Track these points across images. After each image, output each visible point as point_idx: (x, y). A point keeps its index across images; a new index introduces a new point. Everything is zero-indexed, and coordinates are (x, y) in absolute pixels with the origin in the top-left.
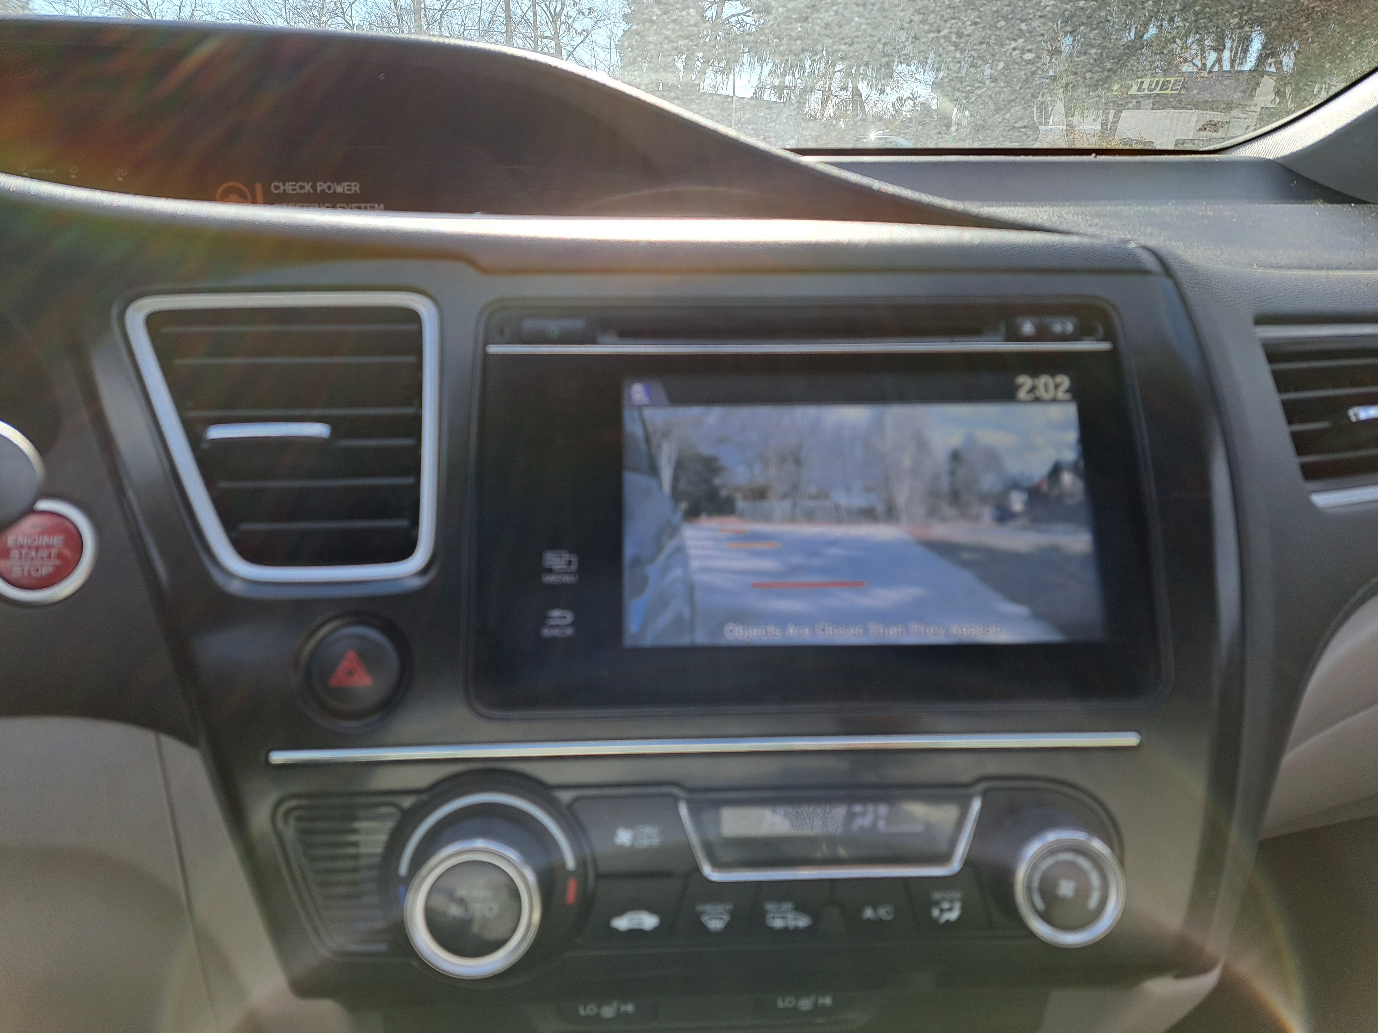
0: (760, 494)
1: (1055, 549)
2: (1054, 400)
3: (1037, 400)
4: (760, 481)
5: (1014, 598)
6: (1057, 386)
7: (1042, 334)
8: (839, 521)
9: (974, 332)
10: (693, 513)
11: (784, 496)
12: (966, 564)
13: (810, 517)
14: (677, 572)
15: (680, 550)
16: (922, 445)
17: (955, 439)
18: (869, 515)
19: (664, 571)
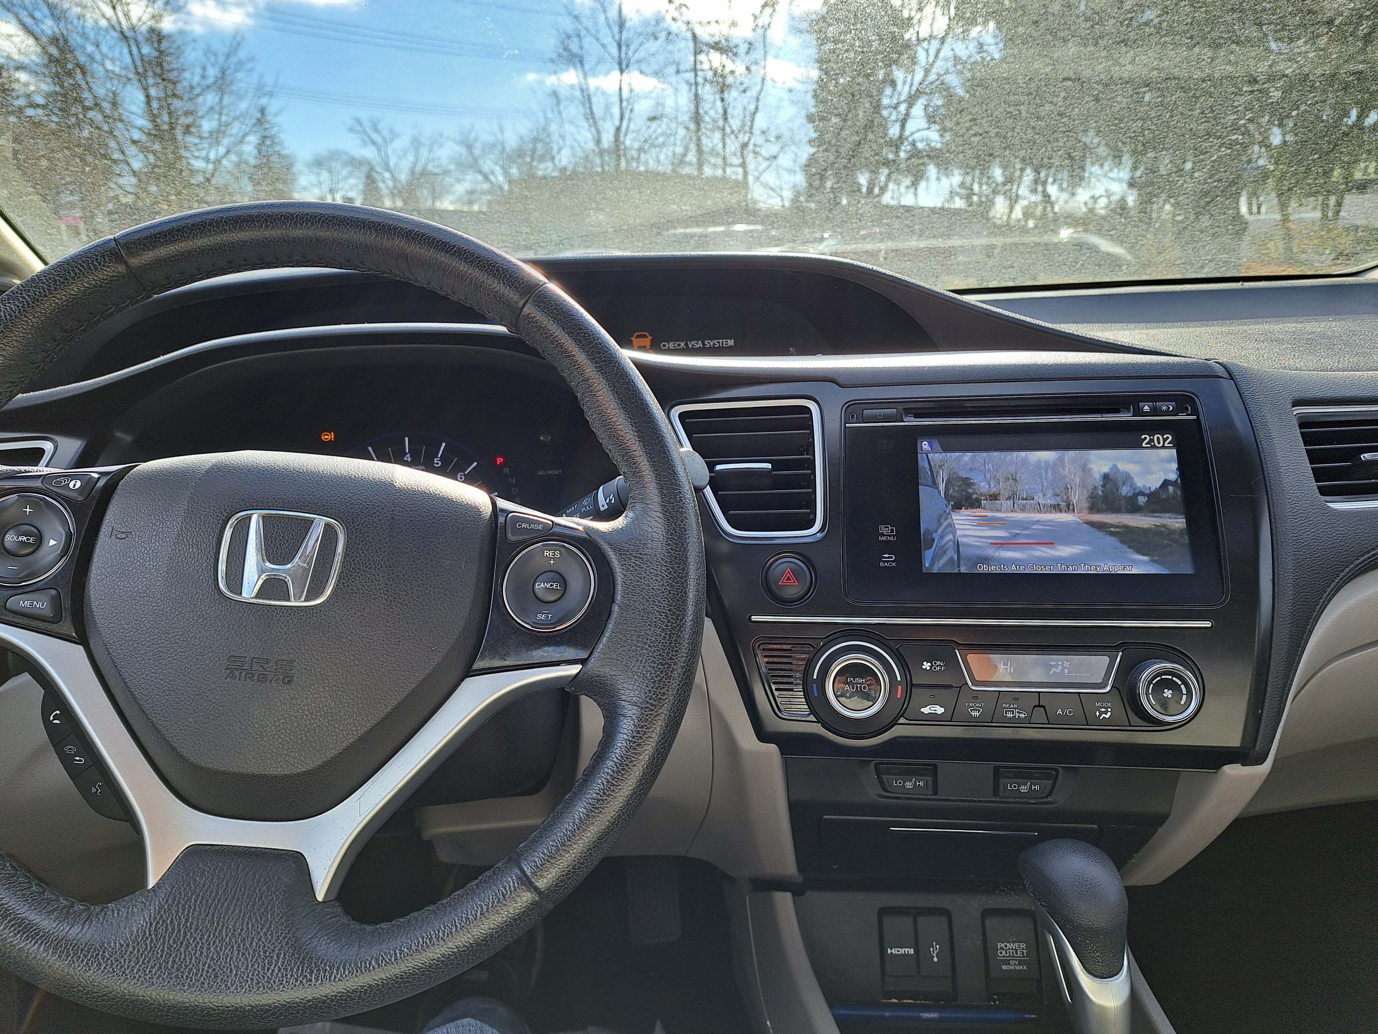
0: (994, 497)
1: (1164, 526)
2: (1163, 447)
3: (1154, 447)
4: (994, 490)
5: (1140, 552)
6: (1165, 440)
7: (1155, 411)
8: (1040, 511)
9: (1117, 411)
10: (958, 506)
11: (1008, 498)
12: (1112, 534)
13: (1023, 509)
14: (950, 537)
15: (951, 525)
16: (1085, 470)
17: (1106, 469)
18: (1056, 508)
19: (942, 537)
